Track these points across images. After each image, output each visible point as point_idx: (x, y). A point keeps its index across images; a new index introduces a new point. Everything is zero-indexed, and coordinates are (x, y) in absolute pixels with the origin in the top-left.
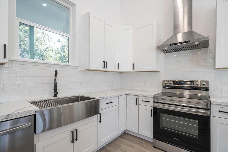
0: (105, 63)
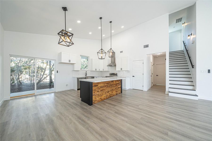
0: (96, 69)
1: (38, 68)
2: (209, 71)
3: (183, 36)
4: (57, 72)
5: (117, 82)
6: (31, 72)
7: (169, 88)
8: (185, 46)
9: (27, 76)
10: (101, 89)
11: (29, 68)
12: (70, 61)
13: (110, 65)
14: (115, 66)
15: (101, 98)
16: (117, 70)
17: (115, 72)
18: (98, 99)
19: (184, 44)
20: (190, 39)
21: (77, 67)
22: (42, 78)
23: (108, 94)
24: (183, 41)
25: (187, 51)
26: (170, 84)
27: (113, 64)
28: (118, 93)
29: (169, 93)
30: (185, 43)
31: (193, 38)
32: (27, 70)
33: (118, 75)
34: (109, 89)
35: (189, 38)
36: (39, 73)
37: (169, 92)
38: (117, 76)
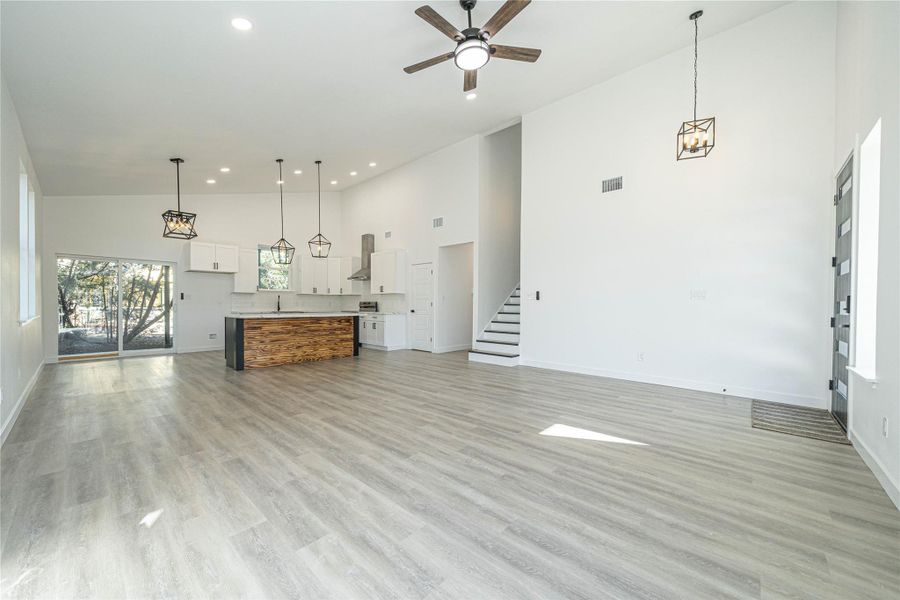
0: (315, 289)
1: (134, 282)
2: (538, 295)
4: (182, 298)
5: (336, 325)
6: (108, 297)
7: (481, 341)
9: (96, 313)
10: (274, 337)
11: (103, 284)
12: (216, 265)
13: (355, 278)
14: (369, 278)
15: (272, 359)
16: (373, 292)
17: (372, 300)
18: (261, 359)
21: (246, 282)
22: (147, 315)
23: (299, 353)
27: (364, 275)
28: (340, 353)
32: (96, 292)
33: (379, 306)
34: (303, 341)
36: (136, 305)
37: (469, 351)
38: (377, 311)
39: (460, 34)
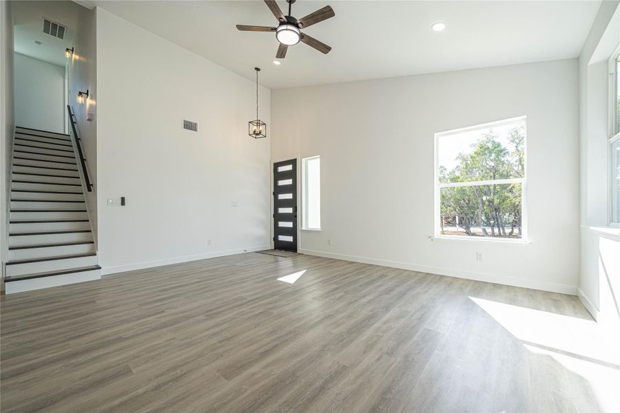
2: (123, 201)
3: (69, 92)
7: (7, 264)
8: (73, 123)
19: (71, 115)
20: (83, 105)
24: (68, 106)
25: (77, 140)
26: (10, 249)
29: (6, 283)
30: (72, 113)
31: (91, 106)
35: (80, 99)
37: (6, 281)
39: (283, 17)
